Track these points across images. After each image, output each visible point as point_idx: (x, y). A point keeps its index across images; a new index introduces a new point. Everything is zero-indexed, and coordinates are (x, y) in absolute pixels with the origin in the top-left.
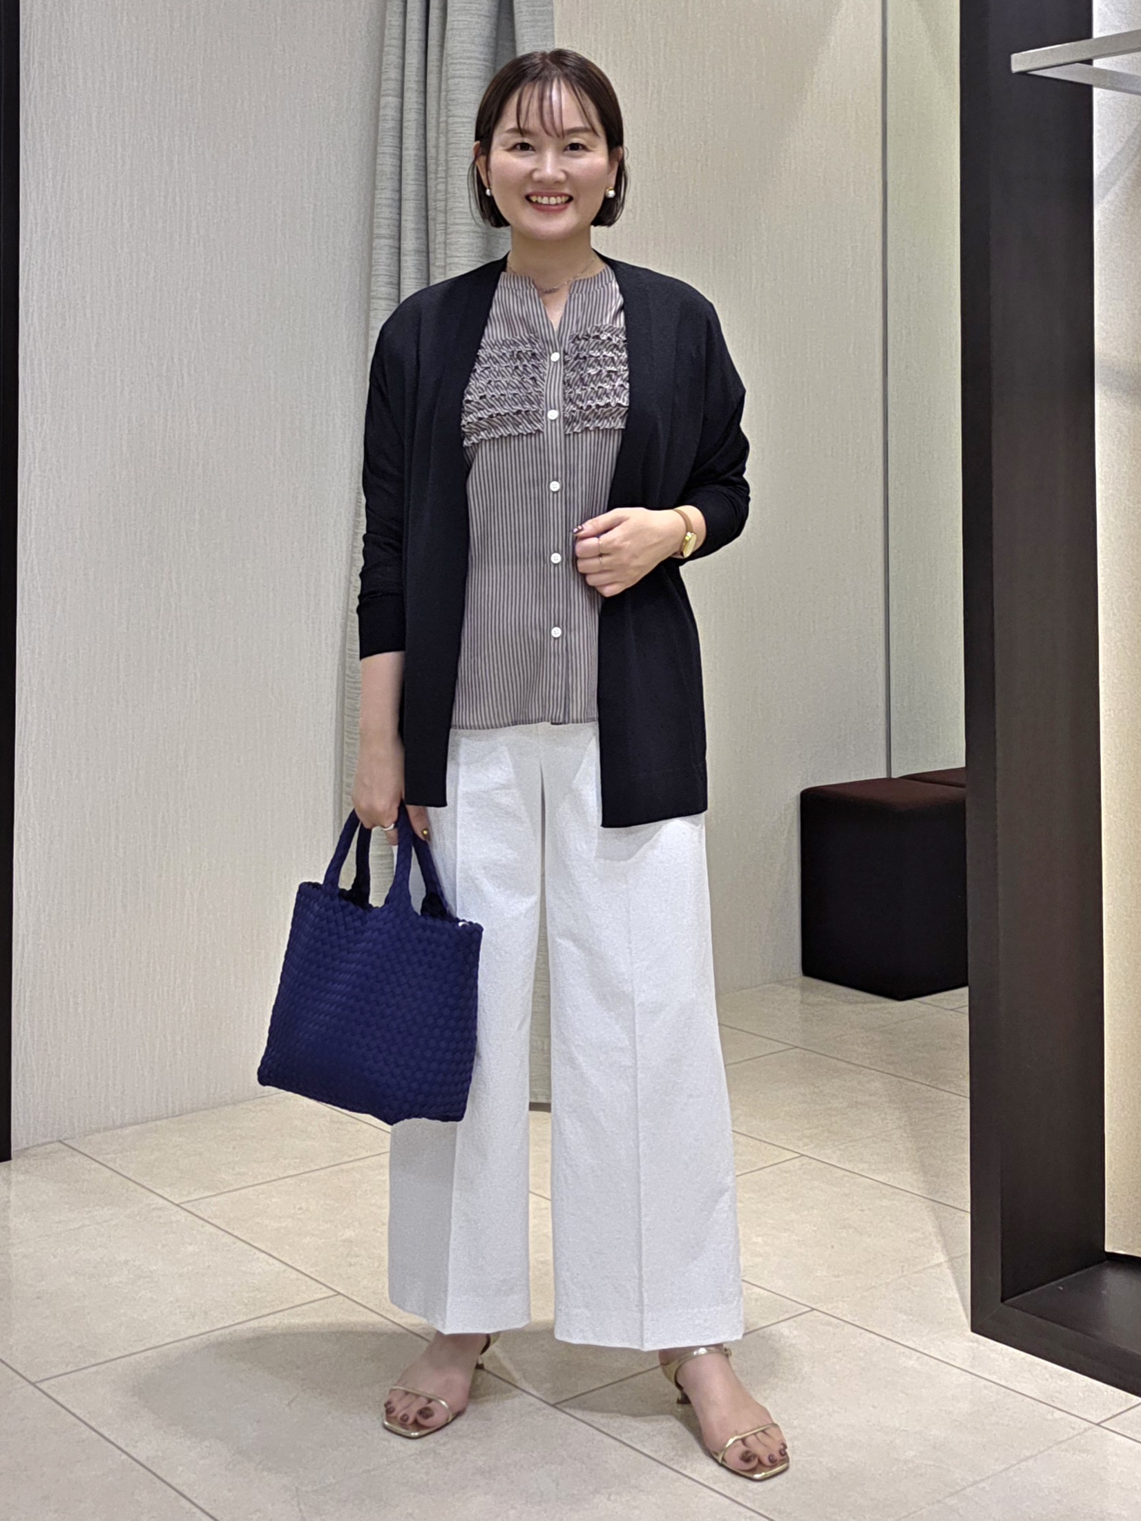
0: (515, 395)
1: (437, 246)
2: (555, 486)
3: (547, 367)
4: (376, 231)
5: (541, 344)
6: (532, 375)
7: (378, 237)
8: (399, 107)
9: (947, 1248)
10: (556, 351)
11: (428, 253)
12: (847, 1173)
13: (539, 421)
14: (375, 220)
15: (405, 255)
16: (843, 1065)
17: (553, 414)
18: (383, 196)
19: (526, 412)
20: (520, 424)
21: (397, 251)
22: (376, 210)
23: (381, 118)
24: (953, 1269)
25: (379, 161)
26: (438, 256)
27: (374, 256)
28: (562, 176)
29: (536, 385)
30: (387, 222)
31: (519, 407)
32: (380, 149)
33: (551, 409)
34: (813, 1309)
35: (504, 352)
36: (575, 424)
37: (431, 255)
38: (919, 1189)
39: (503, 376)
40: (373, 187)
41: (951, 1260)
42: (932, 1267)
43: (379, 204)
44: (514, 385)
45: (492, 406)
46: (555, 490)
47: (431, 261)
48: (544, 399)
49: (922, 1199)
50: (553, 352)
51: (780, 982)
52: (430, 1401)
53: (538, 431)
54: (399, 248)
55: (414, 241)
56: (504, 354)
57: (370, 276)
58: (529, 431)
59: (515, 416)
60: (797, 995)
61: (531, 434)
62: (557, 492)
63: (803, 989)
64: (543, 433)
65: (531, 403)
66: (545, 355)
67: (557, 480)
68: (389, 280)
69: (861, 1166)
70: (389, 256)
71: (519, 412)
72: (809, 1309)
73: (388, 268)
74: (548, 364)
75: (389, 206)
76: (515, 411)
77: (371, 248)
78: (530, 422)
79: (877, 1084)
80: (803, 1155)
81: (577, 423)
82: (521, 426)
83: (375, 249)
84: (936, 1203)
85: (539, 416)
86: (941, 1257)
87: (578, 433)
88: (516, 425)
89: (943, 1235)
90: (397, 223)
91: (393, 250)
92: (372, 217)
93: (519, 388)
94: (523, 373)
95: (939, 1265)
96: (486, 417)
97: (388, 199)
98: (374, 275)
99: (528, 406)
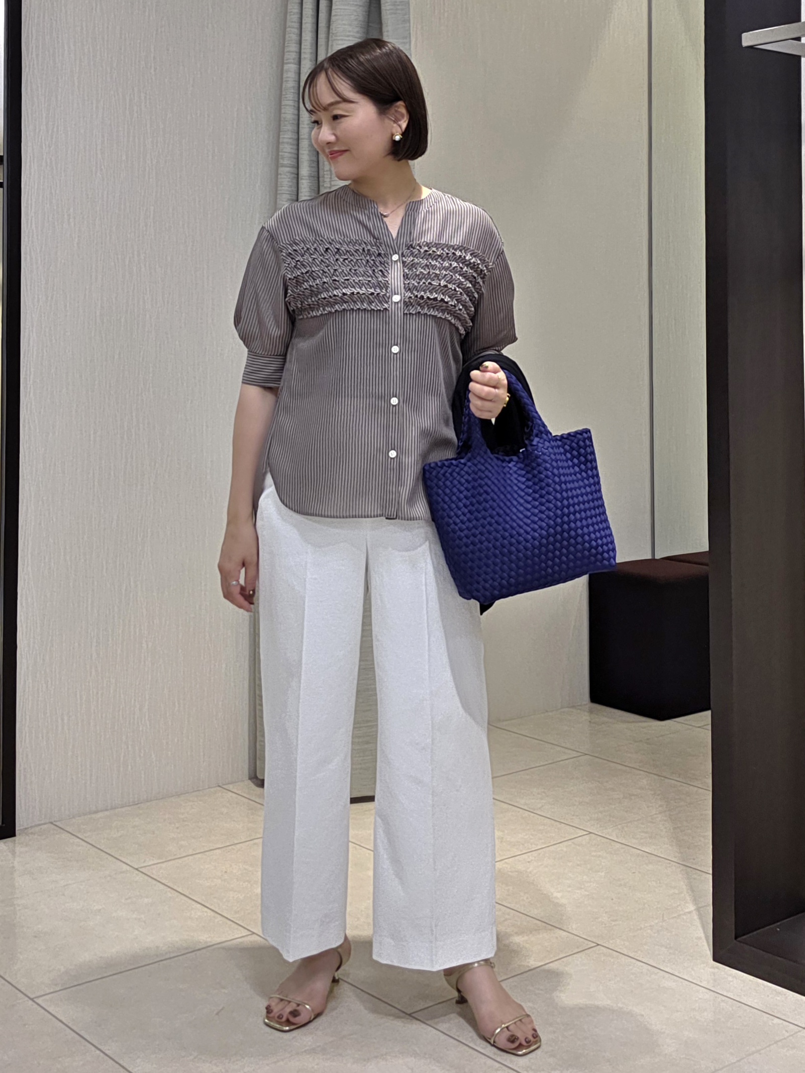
0: (369, 281)
1: (325, 173)
2: (395, 349)
3: (390, 264)
4: (281, 161)
5: (384, 247)
6: (380, 268)
7: (282, 166)
8: (297, 71)
9: (695, 901)
10: (396, 253)
11: (318, 178)
12: (624, 846)
13: (387, 302)
14: (280, 154)
15: (302, 179)
16: (620, 767)
17: (396, 298)
18: (285, 136)
19: (378, 294)
20: (373, 302)
21: (296, 176)
22: (281, 147)
23: (284, 80)
24: (701, 917)
25: (283, 111)
26: (326, 180)
27: (279, 180)
29: (383, 276)
30: (288, 155)
31: (372, 290)
32: (284, 102)
33: (395, 294)
34: (598, 945)
35: (357, 248)
36: (411, 307)
37: (321, 179)
38: (675, 857)
39: (359, 266)
40: (279, 131)
41: (698, 909)
42: (685, 914)
43: (283, 143)
44: (368, 274)
45: (354, 287)
46: (395, 352)
47: (321, 184)
48: (390, 286)
49: (678, 865)
50: (394, 254)
51: (573, 707)
52: (298, 1005)
53: (386, 309)
54: (298, 174)
55: (308, 169)
56: (357, 250)
57: (276, 194)
58: (379, 308)
59: (370, 296)
60: (585, 717)
61: (380, 310)
62: (396, 354)
63: (591, 711)
64: (389, 310)
65: (381, 289)
66: (388, 255)
67: (397, 345)
68: (290, 198)
69: (634, 841)
70: (289, 180)
71: (372, 294)
72: (595, 945)
73: (290, 189)
74: (390, 262)
75: (291, 144)
76: (370, 293)
77: (277, 174)
78: (381, 302)
79: (645, 782)
80: (591, 833)
81: (413, 307)
82: (373, 304)
83: (281, 174)
84: (688, 868)
85: (386, 299)
86: (691, 907)
87: (412, 314)
88: (370, 303)
89: (693, 891)
90: (296, 156)
91: (293, 175)
92: (278, 152)
93: (372, 277)
94: (373, 266)
95: (690, 912)
96: (348, 293)
97: (290, 138)
98: (279, 194)
99: (378, 291)
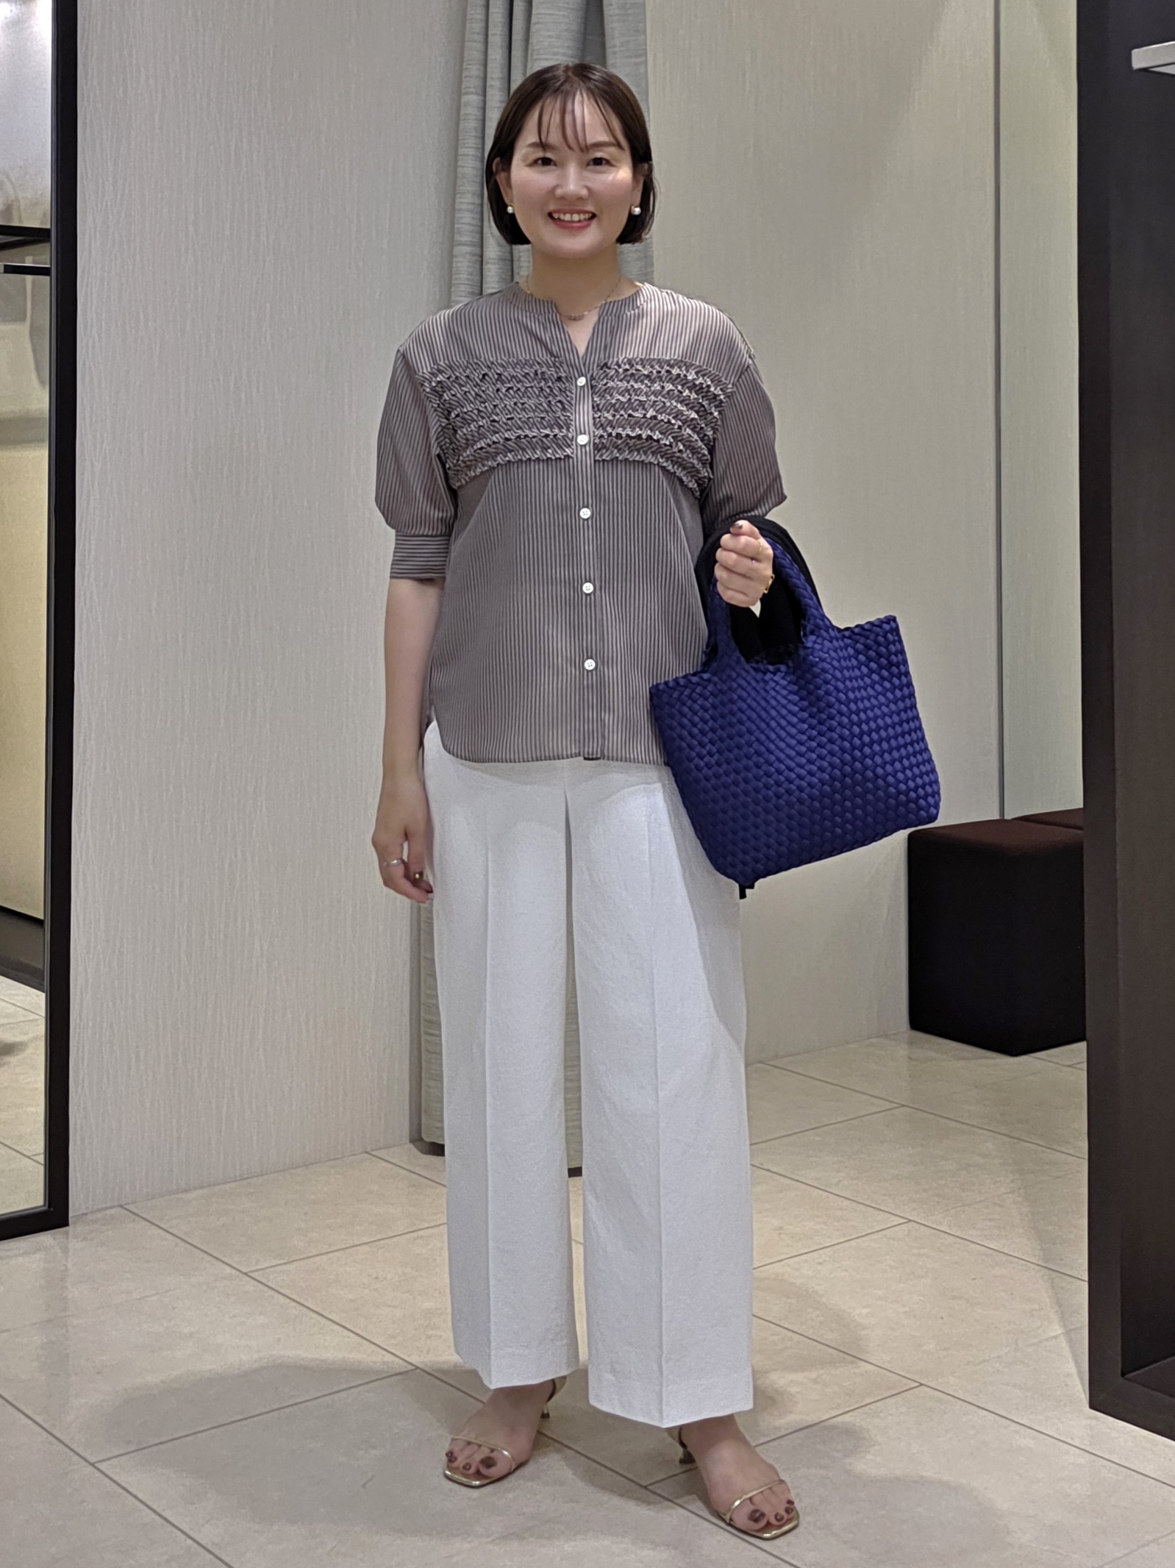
0: (543, 418)
2: (585, 513)
3: (574, 392)
4: (457, 237)
5: (566, 368)
6: (558, 398)
7: (459, 245)
8: (481, 105)
9: (1063, 1320)
10: (583, 376)
11: (512, 261)
12: (959, 1240)
13: (569, 446)
14: (456, 226)
15: (487, 263)
16: (953, 1124)
17: (583, 439)
18: (463, 200)
19: (555, 436)
20: (549, 448)
21: (479, 259)
22: (458, 215)
23: (462, 118)
24: (1071, 1342)
25: (460, 163)
27: (454, 265)
28: (584, 192)
29: (564, 409)
30: (467, 227)
31: (547, 431)
32: (461, 151)
33: (581, 434)
34: (923, 1385)
35: (527, 371)
36: (604, 451)
37: (515, 264)
38: (1035, 1256)
39: (529, 397)
40: (453, 192)
41: (1068, 1333)
42: (1047, 1340)
43: (460, 210)
44: (542, 408)
45: (520, 428)
46: (586, 517)
47: (516, 270)
48: (573, 423)
49: (1038, 1268)
50: (579, 377)
51: (886, 1036)
52: (492, 1451)
53: (568, 456)
54: (482, 256)
55: (497, 249)
56: (527, 374)
57: (450, 285)
58: (558, 456)
59: (544, 439)
60: (902, 1051)
61: (560, 459)
62: (587, 519)
63: (911, 1043)
64: (573, 458)
65: (560, 428)
66: (571, 379)
67: (587, 508)
68: (471, 290)
69: (975, 1232)
70: (471, 264)
71: (547, 436)
72: (918, 1385)
73: (469, 277)
74: (574, 388)
75: (471, 211)
76: (544, 435)
77: (451, 255)
78: (560, 447)
79: (990, 1145)
80: (911, 1221)
81: (607, 451)
82: (550, 451)
83: (456, 256)
84: (1052, 1271)
85: (568, 442)
86: (1057, 1330)
87: (608, 461)
88: (545, 449)
89: (1060, 1306)
90: (479, 229)
91: (476, 258)
92: (453, 223)
93: (547, 412)
94: (549, 395)
95: (1056, 1337)
96: (513, 438)
97: (471, 203)
98: (455, 284)
99: (556, 431)
